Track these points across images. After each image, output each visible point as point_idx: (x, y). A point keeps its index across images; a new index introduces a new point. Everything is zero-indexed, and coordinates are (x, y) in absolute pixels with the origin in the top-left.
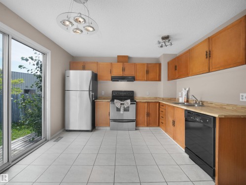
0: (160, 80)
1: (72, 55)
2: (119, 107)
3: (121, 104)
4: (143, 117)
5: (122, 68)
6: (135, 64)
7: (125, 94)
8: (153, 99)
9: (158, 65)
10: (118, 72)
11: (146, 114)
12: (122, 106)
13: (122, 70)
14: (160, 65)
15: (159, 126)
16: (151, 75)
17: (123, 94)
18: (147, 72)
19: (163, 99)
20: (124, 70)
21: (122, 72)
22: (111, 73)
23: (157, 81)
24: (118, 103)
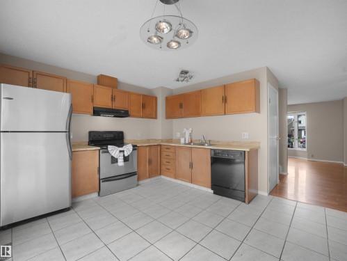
0: (156, 118)
2: (116, 157)
3: (120, 151)
4: (144, 167)
5: (110, 97)
7: (112, 136)
8: (145, 142)
9: (154, 100)
10: (103, 100)
11: (148, 161)
12: (122, 154)
13: (110, 99)
15: (160, 174)
16: (148, 111)
17: (108, 136)
18: (143, 106)
19: (162, 141)
20: (113, 99)
21: (111, 102)
22: (92, 102)
23: (153, 118)
24: (115, 151)
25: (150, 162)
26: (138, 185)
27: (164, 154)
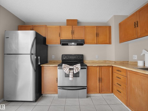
0: (110, 43)
1: (23, 20)
2: (68, 73)
3: (70, 69)
4: (95, 83)
5: (71, 31)
6: (85, 27)
7: (75, 57)
9: (108, 28)
10: (67, 35)
11: (98, 79)
12: (72, 71)
13: (71, 33)
14: (110, 27)
15: (112, 92)
16: (101, 38)
17: (73, 58)
18: (97, 35)
19: (115, 63)
20: (73, 33)
21: (71, 35)
22: (60, 36)
24: (66, 68)
25: (100, 80)
26: (87, 97)
27: (115, 75)
